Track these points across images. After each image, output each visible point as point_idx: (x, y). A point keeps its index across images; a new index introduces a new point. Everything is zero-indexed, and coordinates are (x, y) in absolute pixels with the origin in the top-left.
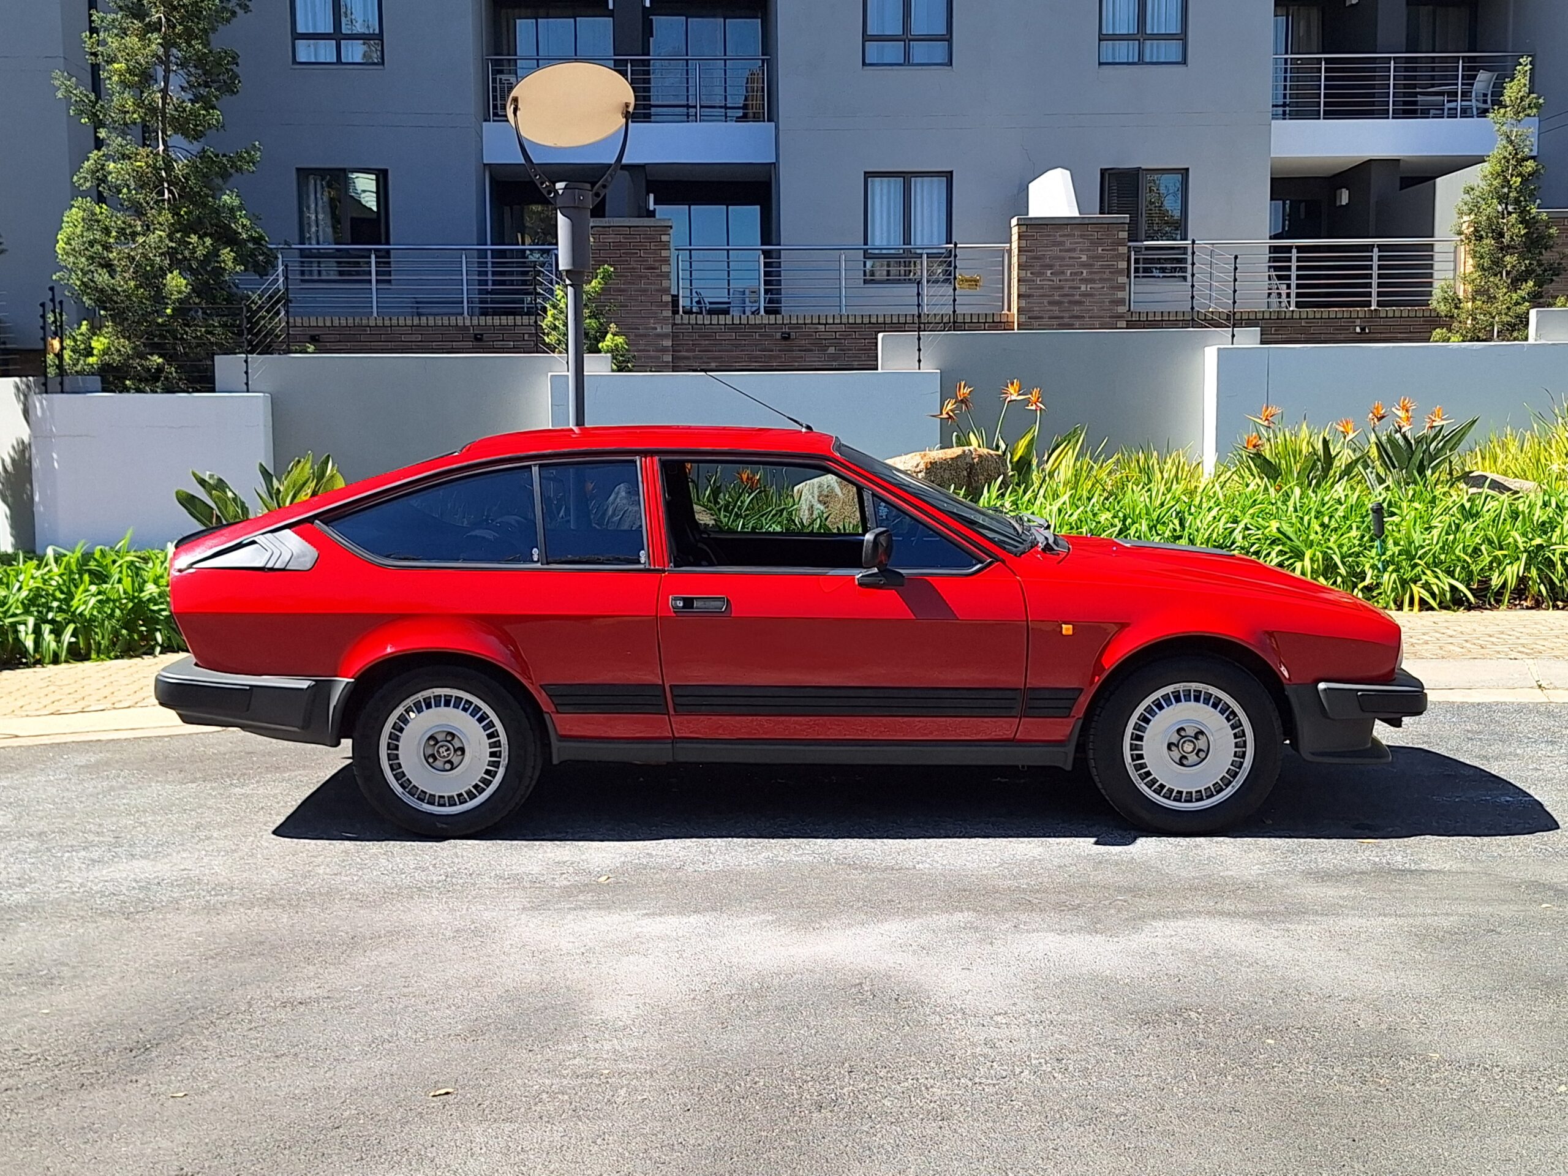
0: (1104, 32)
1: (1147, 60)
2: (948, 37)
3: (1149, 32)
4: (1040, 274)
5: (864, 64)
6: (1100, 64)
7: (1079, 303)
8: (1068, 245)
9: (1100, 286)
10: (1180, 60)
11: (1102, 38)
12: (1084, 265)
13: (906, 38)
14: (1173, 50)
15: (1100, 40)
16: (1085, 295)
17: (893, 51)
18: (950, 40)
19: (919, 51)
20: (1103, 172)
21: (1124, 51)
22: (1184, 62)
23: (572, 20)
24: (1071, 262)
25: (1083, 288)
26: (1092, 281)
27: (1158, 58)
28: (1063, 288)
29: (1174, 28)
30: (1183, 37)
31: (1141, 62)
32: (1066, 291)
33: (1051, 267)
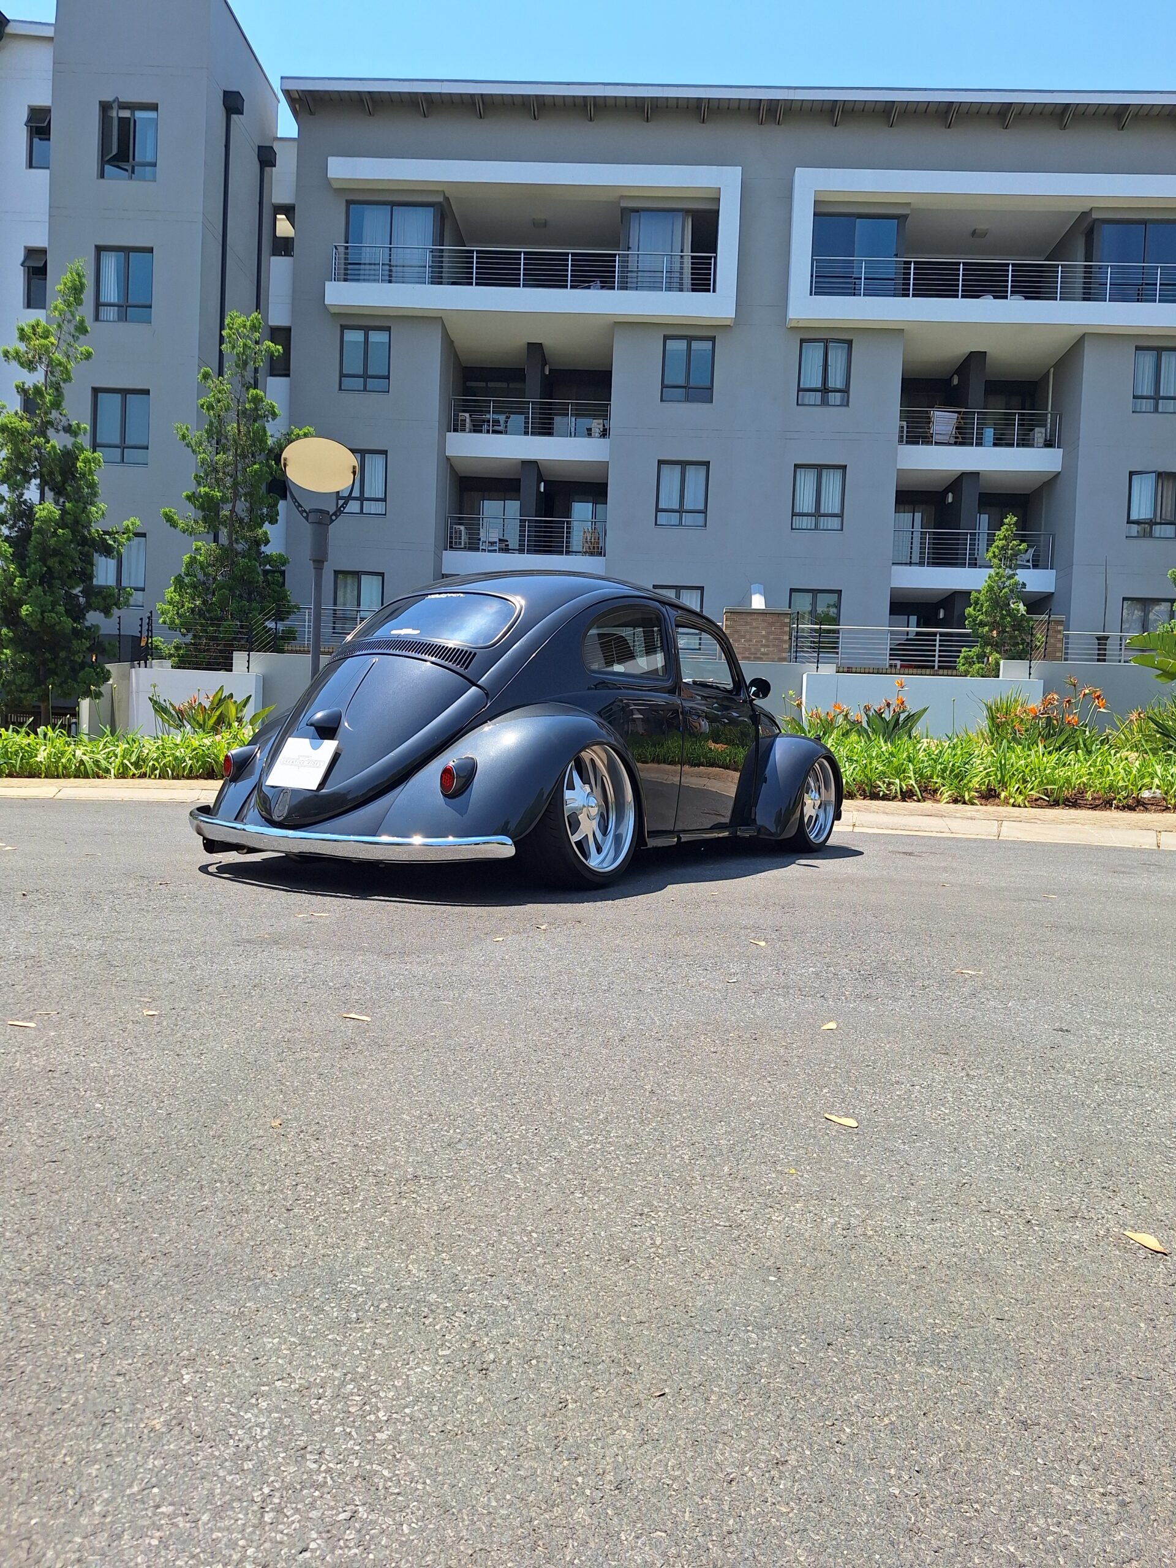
0: (796, 510)
1: (821, 528)
2: (705, 511)
3: (821, 512)
5: (656, 524)
6: (792, 529)
8: (754, 624)
10: (839, 528)
12: (763, 636)
13: (681, 510)
14: (835, 523)
15: (793, 515)
17: (674, 518)
18: (706, 513)
19: (688, 518)
21: (807, 522)
22: (842, 530)
24: (756, 635)
25: (762, 650)
27: (828, 526)
29: (837, 511)
30: (841, 515)
31: (816, 528)
33: (744, 637)
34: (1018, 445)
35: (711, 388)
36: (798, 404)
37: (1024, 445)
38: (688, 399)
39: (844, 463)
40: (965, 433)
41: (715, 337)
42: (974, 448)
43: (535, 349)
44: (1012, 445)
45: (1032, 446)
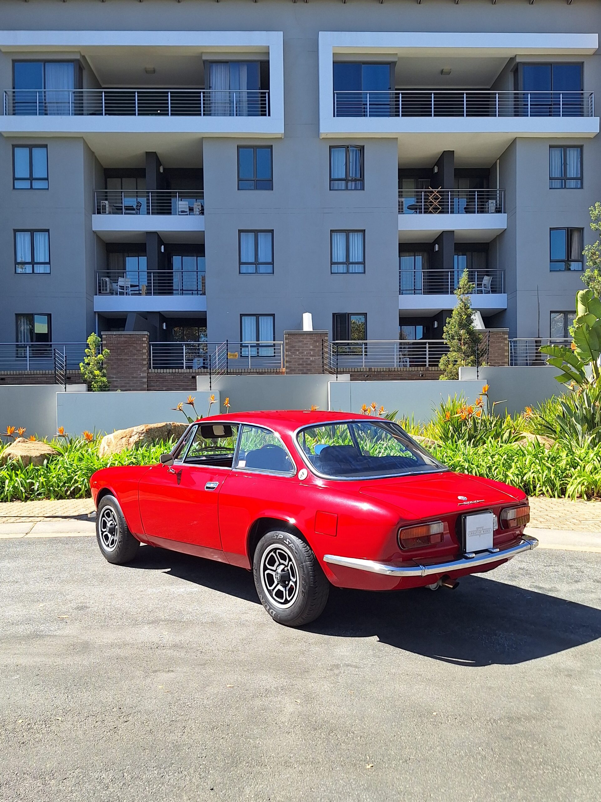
0: (333, 261)
1: (351, 272)
2: (272, 263)
3: (351, 261)
4: (294, 353)
5: (240, 273)
6: (331, 273)
7: (310, 364)
8: (305, 342)
9: (318, 358)
10: (363, 272)
11: (332, 263)
12: (311, 350)
13: (256, 263)
14: (360, 268)
15: (331, 264)
16: (312, 361)
17: (252, 269)
18: (273, 264)
19: (262, 268)
20: (334, 314)
21: (342, 268)
22: (364, 273)
23: (137, 258)
24: (307, 348)
25: (311, 359)
26: (315, 356)
27: (355, 271)
28: (303, 359)
29: (361, 260)
30: (363, 263)
31: (348, 272)
32: (305, 360)
33: (298, 350)
34: (478, 212)
35: (272, 180)
36: (330, 190)
37: (482, 212)
38: (256, 188)
39: (364, 229)
40: (443, 205)
41: (272, 146)
42: (450, 215)
43: (152, 156)
44: (474, 212)
45: (488, 212)
